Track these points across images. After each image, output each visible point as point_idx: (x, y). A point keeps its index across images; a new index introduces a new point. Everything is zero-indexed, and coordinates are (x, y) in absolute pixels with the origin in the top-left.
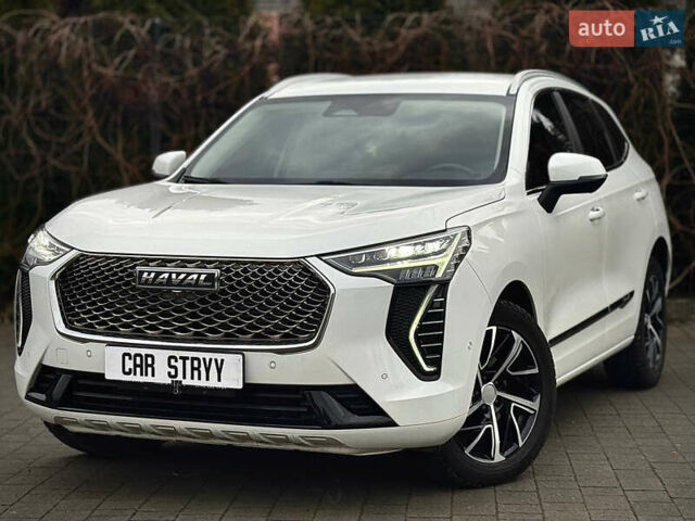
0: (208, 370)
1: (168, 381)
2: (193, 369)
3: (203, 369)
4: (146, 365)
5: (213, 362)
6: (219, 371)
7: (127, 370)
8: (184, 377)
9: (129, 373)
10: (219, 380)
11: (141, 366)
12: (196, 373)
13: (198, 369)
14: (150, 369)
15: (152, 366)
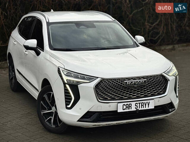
1: (135, 110)
3: (144, 105)
6: (148, 105)
8: (139, 108)
9: (124, 110)
10: (148, 107)
11: (128, 107)
15: (131, 107)
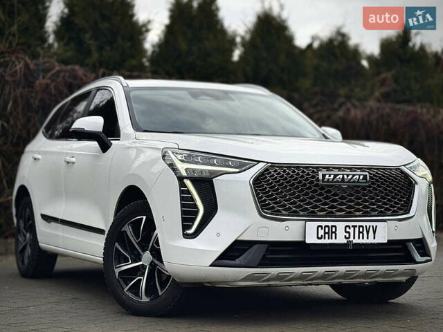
0: (368, 233)
1: (345, 241)
2: (359, 232)
3: (365, 232)
4: (331, 232)
5: (371, 227)
6: (374, 232)
7: (320, 236)
8: (354, 238)
9: (321, 238)
10: (374, 238)
11: (328, 233)
12: (361, 235)
13: (362, 233)
14: (334, 235)
15: (335, 232)
